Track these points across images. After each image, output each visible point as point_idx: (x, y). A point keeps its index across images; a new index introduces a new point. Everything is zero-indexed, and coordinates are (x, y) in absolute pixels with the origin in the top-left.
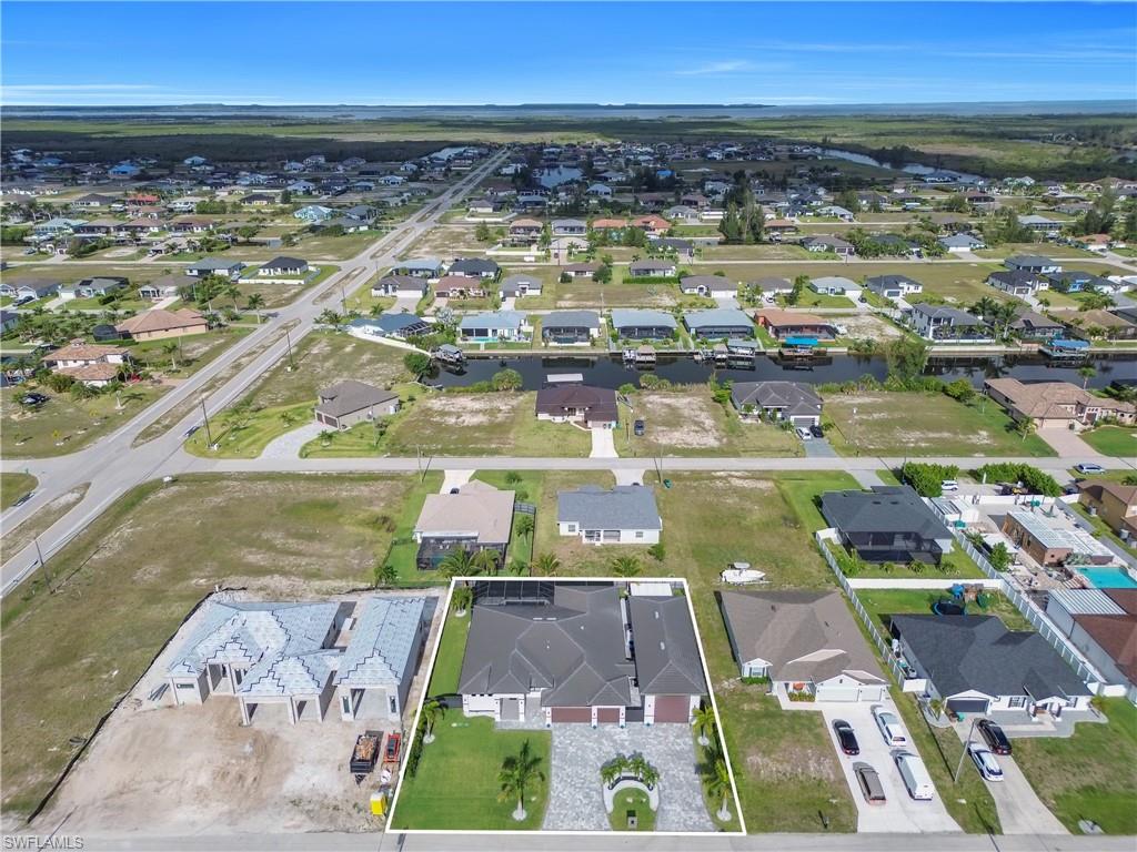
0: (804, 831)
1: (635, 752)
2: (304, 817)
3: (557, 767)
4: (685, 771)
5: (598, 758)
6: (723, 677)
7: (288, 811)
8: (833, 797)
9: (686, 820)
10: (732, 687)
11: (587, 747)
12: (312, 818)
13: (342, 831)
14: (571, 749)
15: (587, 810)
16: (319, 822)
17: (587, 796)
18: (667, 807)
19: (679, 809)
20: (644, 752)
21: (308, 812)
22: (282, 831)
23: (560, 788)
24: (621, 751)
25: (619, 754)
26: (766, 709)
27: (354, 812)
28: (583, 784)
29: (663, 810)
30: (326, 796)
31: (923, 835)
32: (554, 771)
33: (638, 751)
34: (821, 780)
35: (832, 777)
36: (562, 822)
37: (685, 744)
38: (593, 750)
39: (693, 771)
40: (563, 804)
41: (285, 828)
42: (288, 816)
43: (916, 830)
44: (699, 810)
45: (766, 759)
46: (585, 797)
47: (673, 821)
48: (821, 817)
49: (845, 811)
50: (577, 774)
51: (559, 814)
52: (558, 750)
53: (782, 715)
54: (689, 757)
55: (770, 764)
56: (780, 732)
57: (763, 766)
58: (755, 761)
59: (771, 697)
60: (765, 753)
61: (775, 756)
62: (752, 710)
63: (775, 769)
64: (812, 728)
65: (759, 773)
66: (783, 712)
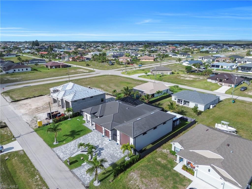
1: (103, 148)
3: (80, 139)
10: (166, 152)
15: (68, 152)
17: (74, 149)
23: (72, 143)
24: (100, 145)
25: (98, 146)
26: (166, 165)
29: (84, 167)
32: (78, 139)
36: (59, 150)
37: (120, 155)
40: (66, 147)
45: (139, 179)
46: (72, 149)
51: (61, 149)
52: (87, 136)
53: (170, 170)
54: (115, 160)
55: (138, 181)
56: (159, 174)
57: (134, 179)
58: (134, 176)
59: (175, 163)
60: (142, 176)
61: (144, 180)
62: (160, 162)
63: (138, 184)
64: (177, 183)
65: (130, 181)
66: (172, 170)
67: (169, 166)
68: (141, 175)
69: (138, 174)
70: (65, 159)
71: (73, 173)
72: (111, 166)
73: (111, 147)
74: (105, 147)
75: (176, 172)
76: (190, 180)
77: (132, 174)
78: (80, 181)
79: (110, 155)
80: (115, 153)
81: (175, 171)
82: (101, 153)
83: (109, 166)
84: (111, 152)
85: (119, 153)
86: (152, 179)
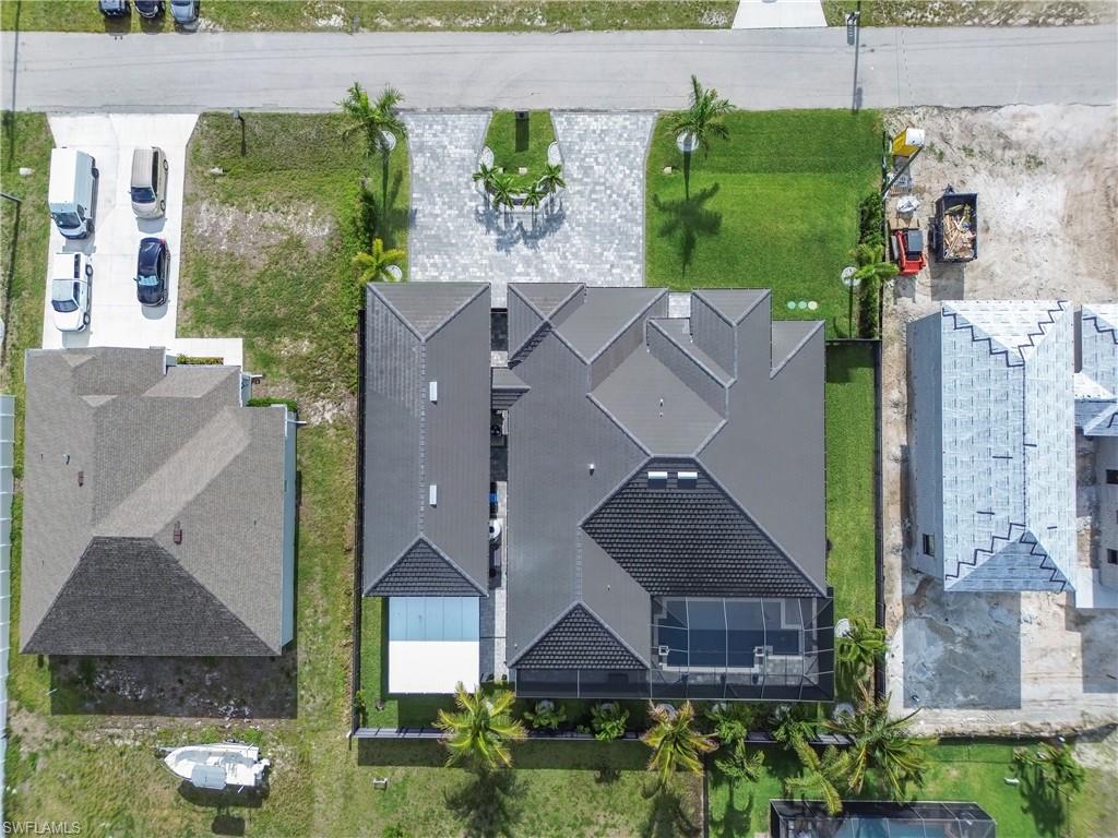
0: (274, 117)
1: (508, 251)
2: (1014, 136)
3: (633, 221)
4: (431, 214)
5: (567, 238)
6: (331, 432)
7: (1039, 145)
8: (215, 176)
9: (443, 132)
10: (319, 404)
11: (586, 262)
12: (1000, 135)
13: (947, 109)
14: (610, 256)
15: (588, 146)
16: (986, 127)
17: (587, 170)
18: (468, 152)
19: (452, 149)
20: (492, 251)
21: (1008, 145)
22: (1037, 109)
23: (628, 183)
24: (530, 252)
25: (534, 247)
26: (271, 340)
27: (940, 146)
28: (593, 191)
29: (474, 148)
30: (991, 173)
31: (107, 109)
32: (640, 214)
33: (503, 253)
34: (223, 203)
35: (203, 208)
36: (625, 127)
37: (424, 269)
38: (575, 255)
39: (419, 215)
40: (624, 155)
41: (1034, 115)
42: (1037, 136)
43: (116, 118)
44: (421, 148)
45: (297, 231)
46: (592, 168)
47: (461, 130)
48: (243, 144)
49: (205, 152)
50: (601, 207)
51: (629, 139)
52: (632, 254)
53: (249, 326)
54: (421, 241)
55: (293, 224)
56: (261, 289)
57: (307, 221)
58: (316, 228)
59: (255, 369)
60: (295, 244)
61: (280, 237)
62: (296, 338)
63: (289, 218)
64: (204, 296)
65: (316, 212)
66: (244, 333)
67: (260, 341)
68: (298, 245)
69: (308, 244)
70: (561, 123)
71: (475, 110)
72: (407, 212)
73: (486, 273)
74: (504, 261)
75: (229, 334)
76: (183, 336)
77: (324, 229)
78: (429, 110)
79: (456, 245)
80: (449, 266)
81: (235, 336)
82: (488, 231)
83: (414, 207)
84: (462, 258)
85: (437, 274)
86: (264, 256)
